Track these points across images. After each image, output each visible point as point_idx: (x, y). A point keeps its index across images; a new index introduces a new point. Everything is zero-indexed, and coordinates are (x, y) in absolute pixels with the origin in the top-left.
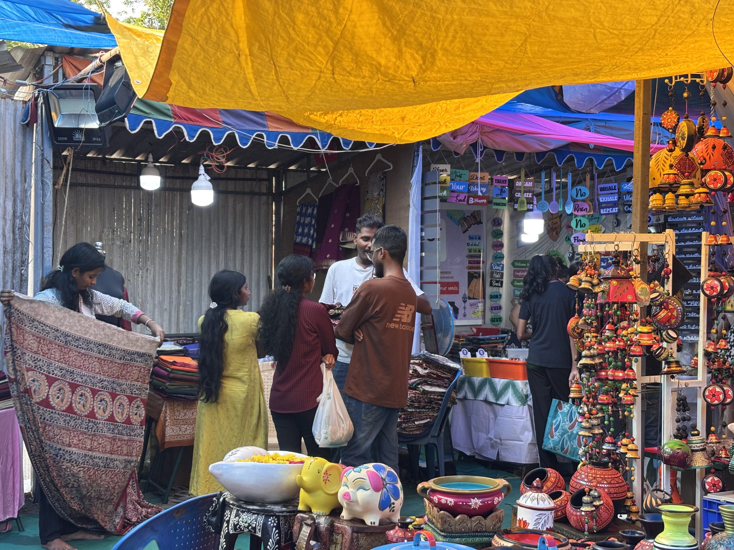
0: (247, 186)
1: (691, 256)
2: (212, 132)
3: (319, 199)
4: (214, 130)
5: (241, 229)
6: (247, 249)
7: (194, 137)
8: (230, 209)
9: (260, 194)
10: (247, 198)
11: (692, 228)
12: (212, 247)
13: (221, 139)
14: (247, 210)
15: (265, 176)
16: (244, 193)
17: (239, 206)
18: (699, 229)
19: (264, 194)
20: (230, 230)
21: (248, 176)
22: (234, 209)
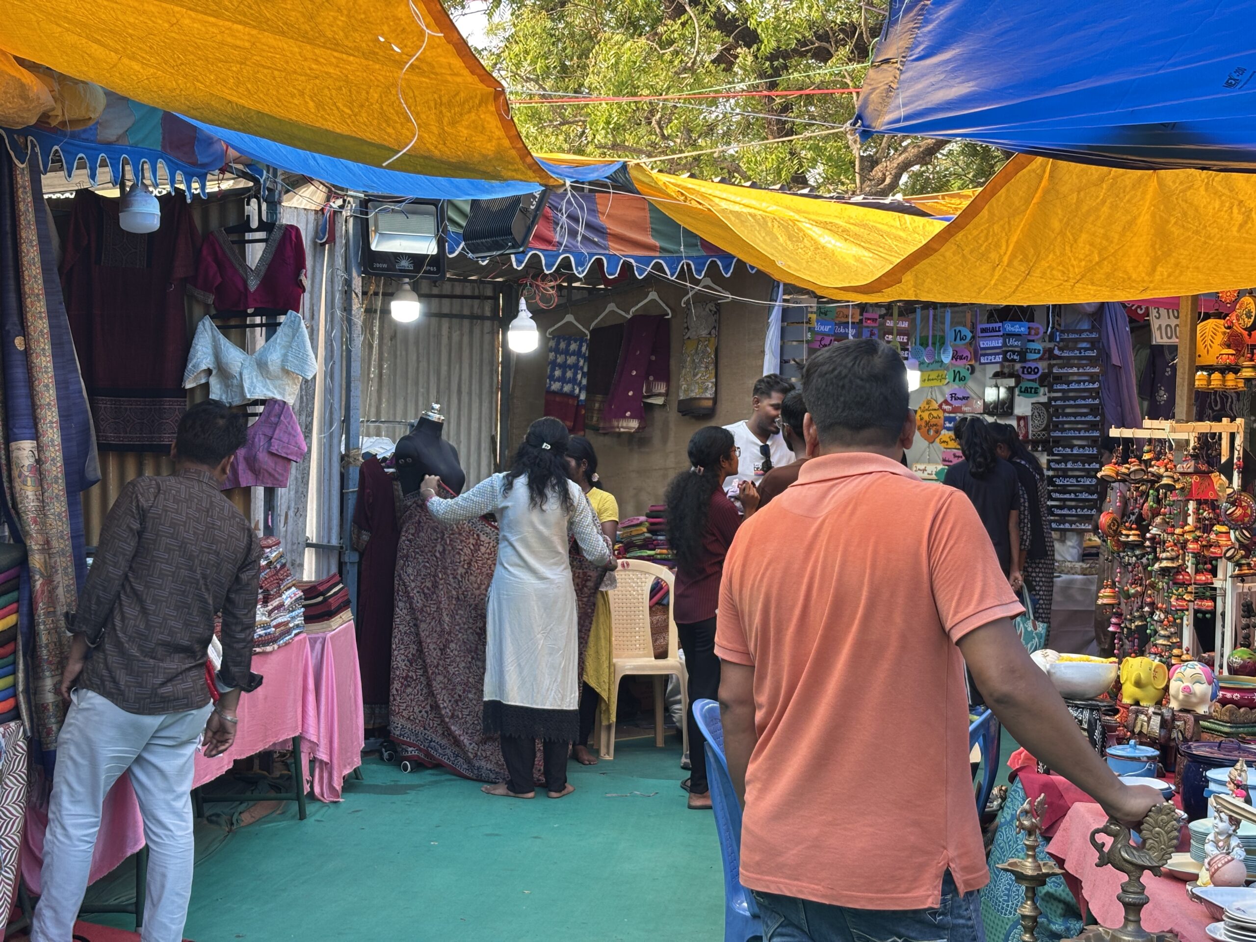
0: (467, 307)
1: (1083, 419)
2: (544, 256)
3: (591, 332)
4: (546, 253)
5: (457, 366)
6: (465, 398)
7: (522, 262)
8: (445, 341)
9: (482, 318)
10: (466, 322)
11: (1084, 382)
12: (420, 394)
13: (554, 265)
14: (466, 339)
15: (489, 292)
16: (462, 317)
17: (456, 336)
18: (1094, 384)
19: (488, 318)
20: (444, 369)
21: (468, 292)
22: (450, 338)
